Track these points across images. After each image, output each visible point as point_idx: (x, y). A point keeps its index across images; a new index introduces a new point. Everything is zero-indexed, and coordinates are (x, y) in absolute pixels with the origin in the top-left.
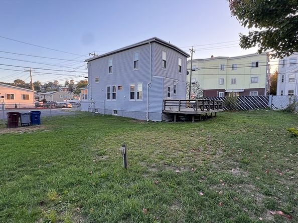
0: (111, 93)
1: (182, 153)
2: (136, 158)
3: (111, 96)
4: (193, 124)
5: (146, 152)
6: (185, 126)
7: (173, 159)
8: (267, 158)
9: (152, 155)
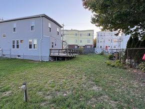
0: (16, 44)
1: (64, 80)
2: (35, 89)
3: (16, 46)
4: (66, 61)
5: (42, 83)
6: (63, 63)
7: (60, 85)
8: (105, 77)
9: (47, 85)
